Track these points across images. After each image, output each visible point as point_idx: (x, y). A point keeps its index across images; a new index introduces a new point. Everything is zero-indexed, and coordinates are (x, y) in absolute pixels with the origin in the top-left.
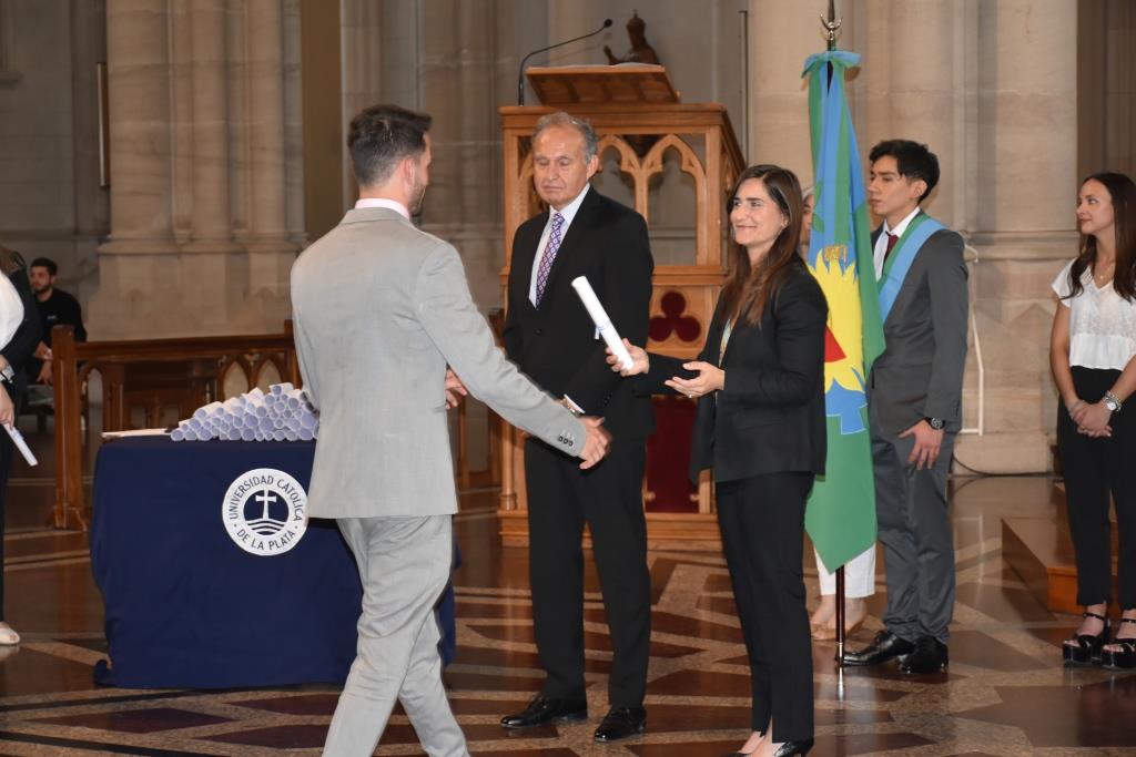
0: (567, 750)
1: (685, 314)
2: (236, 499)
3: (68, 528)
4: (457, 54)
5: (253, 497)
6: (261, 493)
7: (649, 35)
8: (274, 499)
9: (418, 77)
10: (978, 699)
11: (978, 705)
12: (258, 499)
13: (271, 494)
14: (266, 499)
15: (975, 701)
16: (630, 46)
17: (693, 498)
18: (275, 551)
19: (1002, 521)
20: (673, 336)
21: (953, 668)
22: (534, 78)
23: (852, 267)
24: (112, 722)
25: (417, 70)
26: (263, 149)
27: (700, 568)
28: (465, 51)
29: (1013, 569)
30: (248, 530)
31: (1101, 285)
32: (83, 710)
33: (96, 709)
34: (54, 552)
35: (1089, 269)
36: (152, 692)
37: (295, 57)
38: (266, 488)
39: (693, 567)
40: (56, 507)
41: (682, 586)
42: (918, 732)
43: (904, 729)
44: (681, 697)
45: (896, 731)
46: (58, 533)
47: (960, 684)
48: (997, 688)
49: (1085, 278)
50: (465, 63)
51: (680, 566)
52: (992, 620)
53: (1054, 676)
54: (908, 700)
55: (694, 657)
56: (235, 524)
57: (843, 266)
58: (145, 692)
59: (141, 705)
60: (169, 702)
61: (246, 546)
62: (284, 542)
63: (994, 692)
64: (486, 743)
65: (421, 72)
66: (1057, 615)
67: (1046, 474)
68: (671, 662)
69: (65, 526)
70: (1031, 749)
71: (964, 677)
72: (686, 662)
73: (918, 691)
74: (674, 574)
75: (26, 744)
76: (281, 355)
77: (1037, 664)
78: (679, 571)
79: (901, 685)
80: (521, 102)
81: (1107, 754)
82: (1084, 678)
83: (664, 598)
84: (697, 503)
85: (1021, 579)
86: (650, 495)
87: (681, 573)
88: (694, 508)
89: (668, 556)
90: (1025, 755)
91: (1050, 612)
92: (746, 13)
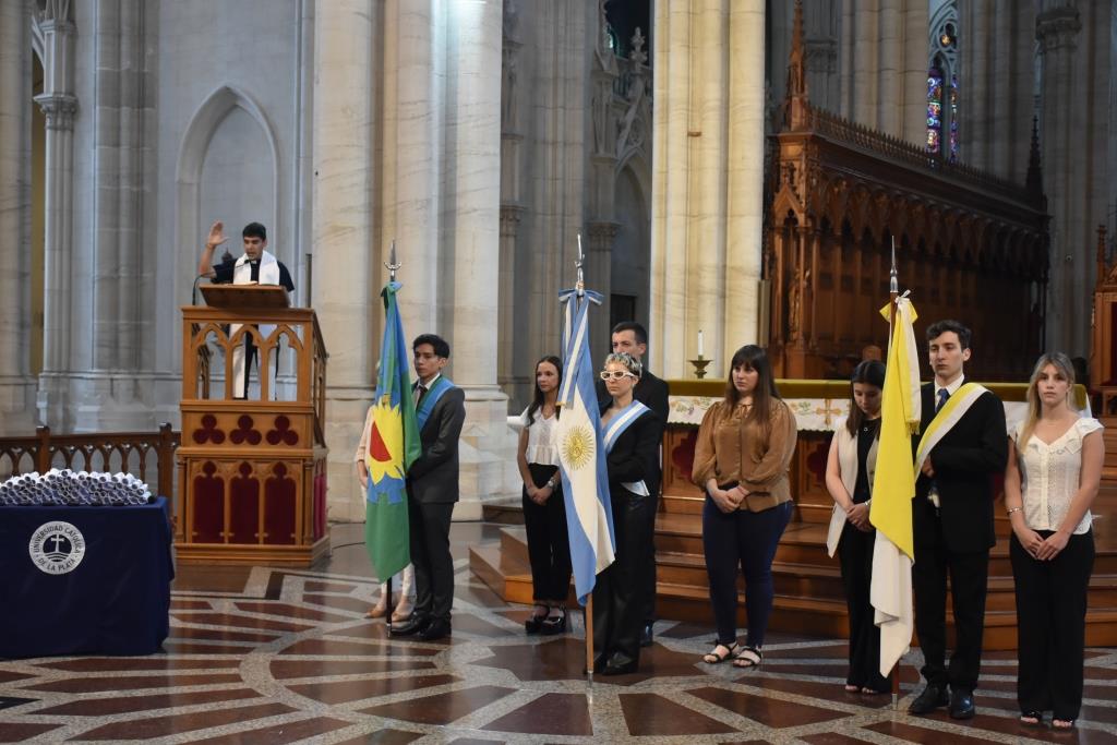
0: (251, 690)
1: (290, 429)
2: (39, 539)
4: (117, 270)
5: (49, 538)
6: (54, 536)
8: (62, 540)
9: (94, 283)
10: (480, 653)
11: (479, 658)
12: (53, 539)
13: (61, 537)
14: (58, 540)
15: (480, 655)
17: (293, 535)
18: (62, 572)
19: (469, 549)
21: (455, 634)
22: (203, 290)
23: (398, 406)
25: (93, 278)
26: (6, 322)
27: (299, 577)
28: (123, 269)
29: (477, 576)
30: (46, 558)
31: (547, 417)
38: (58, 533)
39: (295, 577)
41: (291, 589)
42: (452, 675)
43: (444, 673)
45: (439, 674)
48: (490, 647)
49: (536, 415)
50: (122, 275)
51: (286, 576)
52: (475, 607)
53: (522, 640)
54: (441, 654)
55: (310, 631)
56: (37, 555)
57: (392, 406)
61: (43, 569)
62: (68, 566)
63: (489, 650)
65: (96, 279)
66: (511, 604)
67: (480, 521)
68: (298, 634)
70: (519, 682)
72: (307, 635)
74: (284, 581)
76: (34, 449)
77: (508, 633)
78: (287, 579)
79: (435, 646)
80: (194, 303)
81: (562, 684)
82: (536, 641)
83: (282, 596)
84: (294, 539)
85: (484, 582)
86: (266, 535)
87: (288, 581)
88: (293, 542)
89: (278, 570)
90: (516, 686)
91: (506, 602)
92: (310, 256)
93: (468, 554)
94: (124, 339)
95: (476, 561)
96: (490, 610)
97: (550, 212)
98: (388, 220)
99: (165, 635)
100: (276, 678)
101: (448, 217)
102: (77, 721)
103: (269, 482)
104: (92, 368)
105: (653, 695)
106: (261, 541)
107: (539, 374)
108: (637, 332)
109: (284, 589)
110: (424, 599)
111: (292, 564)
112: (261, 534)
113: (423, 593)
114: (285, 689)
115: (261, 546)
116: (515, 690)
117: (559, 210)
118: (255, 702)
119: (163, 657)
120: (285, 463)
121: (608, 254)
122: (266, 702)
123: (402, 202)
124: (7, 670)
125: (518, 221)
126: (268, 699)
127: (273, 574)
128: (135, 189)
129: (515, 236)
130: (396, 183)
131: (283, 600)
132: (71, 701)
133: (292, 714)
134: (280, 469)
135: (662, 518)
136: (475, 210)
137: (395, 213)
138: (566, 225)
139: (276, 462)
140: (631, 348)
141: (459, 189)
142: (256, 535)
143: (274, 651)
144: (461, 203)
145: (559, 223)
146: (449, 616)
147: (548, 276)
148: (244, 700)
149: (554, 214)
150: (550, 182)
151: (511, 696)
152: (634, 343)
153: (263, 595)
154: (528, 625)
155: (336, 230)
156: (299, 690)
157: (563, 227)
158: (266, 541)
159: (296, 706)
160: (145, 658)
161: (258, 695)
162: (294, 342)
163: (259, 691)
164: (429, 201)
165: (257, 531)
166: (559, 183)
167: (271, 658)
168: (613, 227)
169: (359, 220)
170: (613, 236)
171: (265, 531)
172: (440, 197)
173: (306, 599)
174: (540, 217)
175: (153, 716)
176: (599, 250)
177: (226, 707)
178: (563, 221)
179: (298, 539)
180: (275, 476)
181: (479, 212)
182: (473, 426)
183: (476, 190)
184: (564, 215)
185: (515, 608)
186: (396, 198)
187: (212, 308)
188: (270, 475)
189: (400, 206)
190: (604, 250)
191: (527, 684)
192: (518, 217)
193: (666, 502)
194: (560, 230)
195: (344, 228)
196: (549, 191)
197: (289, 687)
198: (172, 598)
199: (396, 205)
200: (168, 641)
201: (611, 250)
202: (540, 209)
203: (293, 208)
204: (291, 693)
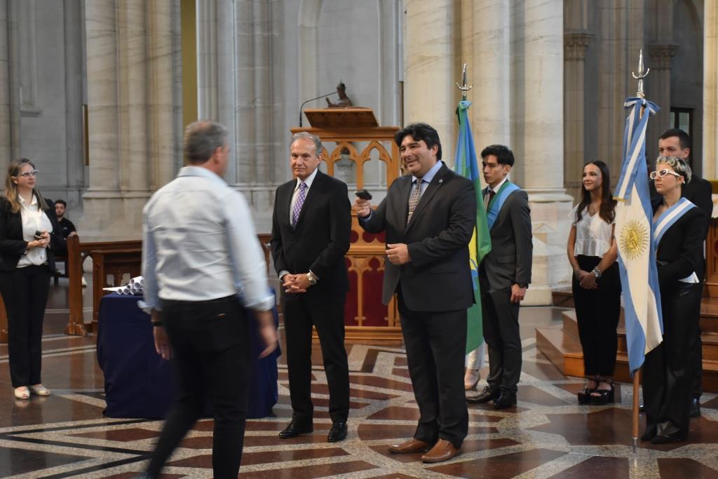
0: (340, 449)
3: (75, 335)
4: (254, 101)
7: (347, 92)
9: (235, 113)
10: (538, 420)
11: (539, 424)
15: (538, 422)
16: (338, 97)
17: (386, 319)
19: (536, 329)
20: (376, 240)
21: (519, 404)
22: (308, 114)
24: (110, 436)
25: (235, 109)
26: (164, 147)
27: (390, 354)
28: (258, 100)
29: (543, 353)
31: (592, 215)
32: (94, 429)
33: (102, 429)
34: (68, 347)
35: (586, 209)
36: (128, 420)
37: (180, 103)
39: (388, 353)
40: (69, 324)
41: (383, 363)
42: (512, 438)
43: (505, 437)
44: (392, 421)
45: (500, 438)
46: (70, 337)
47: (528, 413)
48: (547, 415)
49: (583, 213)
50: (258, 105)
51: (380, 353)
52: (538, 380)
53: (574, 409)
54: (504, 421)
55: (395, 399)
58: (124, 420)
59: (123, 427)
60: (137, 425)
63: (546, 418)
64: (299, 445)
65: (237, 109)
66: (569, 377)
67: (550, 305)
68: (384, 402)
69: (74, 333)
70: (569, 446)
71: (529, 409)
72: (391, 403)
73: (508, 417)
74: (378, 357)
75: (67, 448)
77: (564, 403)
78: (380, 356)
79: (500, 414)
80: (301, 125)
81: (607, 449)
82: (587, 410)
83: (376, 369)
84: (387, 321)
85: (548, 359)
86: (364, 318)
87: (382, 356)
88: (386, 324)
89: (374, 348)
90: (566, 450)
91: (566, 375)
92: (402, 82)
93: (535, 334)
94: (261, 158)
95: (542, 341)
96: (552, 382)
97: (614, 38)
98: (466, 49)
99: (275, 402)
100: (362, 440)
101: (518, 44)
102: (197, 473)
103: (366, 274)
104: (236, 182)
105: (690, 461)
106: (360, 323)
107: (584, 175)
108: (681, 139)
109: (378, 363)
110: (495, 373)
111: (387, 343)
112: (360, 318)
113: (495, 368)
114: (368, 449)
115: (360, 327)
116: (567, 453)
117: (623, 35)
118: (342, 459)
119: (273, 420)
120: (378, 257)
121: (668, 72)
122: (352, 460)
123: (477, 33)
124: (147, 429)
125: (587, 46)
126: (354, 457)
127: (370, 351)
128: (266, 34)
129: (584, 60)
130: (472, 16)
131: (376, 372)
132: (194, 455)
133: (372, 470)
134: (374, 263)
135: (707, 302)
136: (541, 37)
137: (472, 44)
138: (630, 48)
139: (372, 256)
140: (675, 153)
141: (527, 19)
142: (356, 318)
143: (362, 416)
144: (529, 32)
145: (623, 47)
146: (515, 389)
147: (614, 94)
148: (333, 458)
149: (618, 39)
150: (614, 11)
151: (561, 458)
152: (678, 148)
153: (359, 368)
154: (580, 395)
155: (422, 59)
156: (379, 450)
157: (627, 50)
158: (364, 324)
159: (376, 464)
160: (257, 420)
161: (346, 454)
162: (384, 155)
163: (347, 450)
164: (501, 32)
165: (357, 315)
166: (623, 12)
167: (359, 423)
168: (672, 48)
169: (442, 50)
170: (672, 56)
171: (364, 315)
172: (510, 27)
173: (395, 372)
174: (606, 42)
175: (257, 470)
176: (659, 69)
177: (318, 464)
178: (627, 45)
179: (391, 322)
180: (370, 269)
181: (545, 39)
182: (543, 224)
183: (541, 20)
184: (627, 39)
185: (573, 381)
186: (472, 30)
187: (315, 129)
188: (366, 268)
189: (476, 37)
190: (664, 69)
191: (577, 447)
192: (587, 43)
193: (710, 288)
194: (623, 53)
195: (429, 58)
196: (614, 18)
197: (372, 448)
198: (279, 371)
199: (473, 36)
200: (276, 406)
201: (670, 69)
202: (606, 36)
203: (394, 44)
204: (374, 452)
